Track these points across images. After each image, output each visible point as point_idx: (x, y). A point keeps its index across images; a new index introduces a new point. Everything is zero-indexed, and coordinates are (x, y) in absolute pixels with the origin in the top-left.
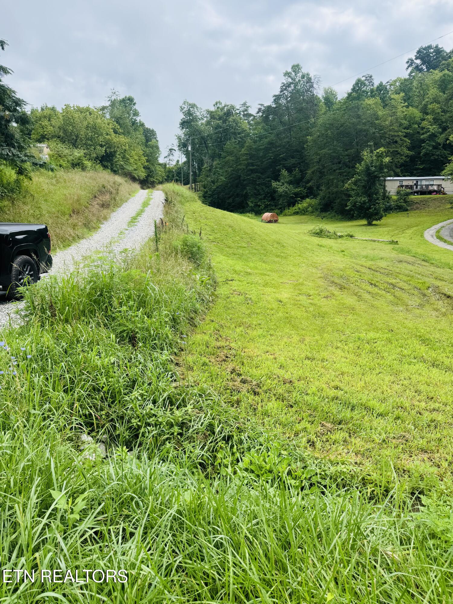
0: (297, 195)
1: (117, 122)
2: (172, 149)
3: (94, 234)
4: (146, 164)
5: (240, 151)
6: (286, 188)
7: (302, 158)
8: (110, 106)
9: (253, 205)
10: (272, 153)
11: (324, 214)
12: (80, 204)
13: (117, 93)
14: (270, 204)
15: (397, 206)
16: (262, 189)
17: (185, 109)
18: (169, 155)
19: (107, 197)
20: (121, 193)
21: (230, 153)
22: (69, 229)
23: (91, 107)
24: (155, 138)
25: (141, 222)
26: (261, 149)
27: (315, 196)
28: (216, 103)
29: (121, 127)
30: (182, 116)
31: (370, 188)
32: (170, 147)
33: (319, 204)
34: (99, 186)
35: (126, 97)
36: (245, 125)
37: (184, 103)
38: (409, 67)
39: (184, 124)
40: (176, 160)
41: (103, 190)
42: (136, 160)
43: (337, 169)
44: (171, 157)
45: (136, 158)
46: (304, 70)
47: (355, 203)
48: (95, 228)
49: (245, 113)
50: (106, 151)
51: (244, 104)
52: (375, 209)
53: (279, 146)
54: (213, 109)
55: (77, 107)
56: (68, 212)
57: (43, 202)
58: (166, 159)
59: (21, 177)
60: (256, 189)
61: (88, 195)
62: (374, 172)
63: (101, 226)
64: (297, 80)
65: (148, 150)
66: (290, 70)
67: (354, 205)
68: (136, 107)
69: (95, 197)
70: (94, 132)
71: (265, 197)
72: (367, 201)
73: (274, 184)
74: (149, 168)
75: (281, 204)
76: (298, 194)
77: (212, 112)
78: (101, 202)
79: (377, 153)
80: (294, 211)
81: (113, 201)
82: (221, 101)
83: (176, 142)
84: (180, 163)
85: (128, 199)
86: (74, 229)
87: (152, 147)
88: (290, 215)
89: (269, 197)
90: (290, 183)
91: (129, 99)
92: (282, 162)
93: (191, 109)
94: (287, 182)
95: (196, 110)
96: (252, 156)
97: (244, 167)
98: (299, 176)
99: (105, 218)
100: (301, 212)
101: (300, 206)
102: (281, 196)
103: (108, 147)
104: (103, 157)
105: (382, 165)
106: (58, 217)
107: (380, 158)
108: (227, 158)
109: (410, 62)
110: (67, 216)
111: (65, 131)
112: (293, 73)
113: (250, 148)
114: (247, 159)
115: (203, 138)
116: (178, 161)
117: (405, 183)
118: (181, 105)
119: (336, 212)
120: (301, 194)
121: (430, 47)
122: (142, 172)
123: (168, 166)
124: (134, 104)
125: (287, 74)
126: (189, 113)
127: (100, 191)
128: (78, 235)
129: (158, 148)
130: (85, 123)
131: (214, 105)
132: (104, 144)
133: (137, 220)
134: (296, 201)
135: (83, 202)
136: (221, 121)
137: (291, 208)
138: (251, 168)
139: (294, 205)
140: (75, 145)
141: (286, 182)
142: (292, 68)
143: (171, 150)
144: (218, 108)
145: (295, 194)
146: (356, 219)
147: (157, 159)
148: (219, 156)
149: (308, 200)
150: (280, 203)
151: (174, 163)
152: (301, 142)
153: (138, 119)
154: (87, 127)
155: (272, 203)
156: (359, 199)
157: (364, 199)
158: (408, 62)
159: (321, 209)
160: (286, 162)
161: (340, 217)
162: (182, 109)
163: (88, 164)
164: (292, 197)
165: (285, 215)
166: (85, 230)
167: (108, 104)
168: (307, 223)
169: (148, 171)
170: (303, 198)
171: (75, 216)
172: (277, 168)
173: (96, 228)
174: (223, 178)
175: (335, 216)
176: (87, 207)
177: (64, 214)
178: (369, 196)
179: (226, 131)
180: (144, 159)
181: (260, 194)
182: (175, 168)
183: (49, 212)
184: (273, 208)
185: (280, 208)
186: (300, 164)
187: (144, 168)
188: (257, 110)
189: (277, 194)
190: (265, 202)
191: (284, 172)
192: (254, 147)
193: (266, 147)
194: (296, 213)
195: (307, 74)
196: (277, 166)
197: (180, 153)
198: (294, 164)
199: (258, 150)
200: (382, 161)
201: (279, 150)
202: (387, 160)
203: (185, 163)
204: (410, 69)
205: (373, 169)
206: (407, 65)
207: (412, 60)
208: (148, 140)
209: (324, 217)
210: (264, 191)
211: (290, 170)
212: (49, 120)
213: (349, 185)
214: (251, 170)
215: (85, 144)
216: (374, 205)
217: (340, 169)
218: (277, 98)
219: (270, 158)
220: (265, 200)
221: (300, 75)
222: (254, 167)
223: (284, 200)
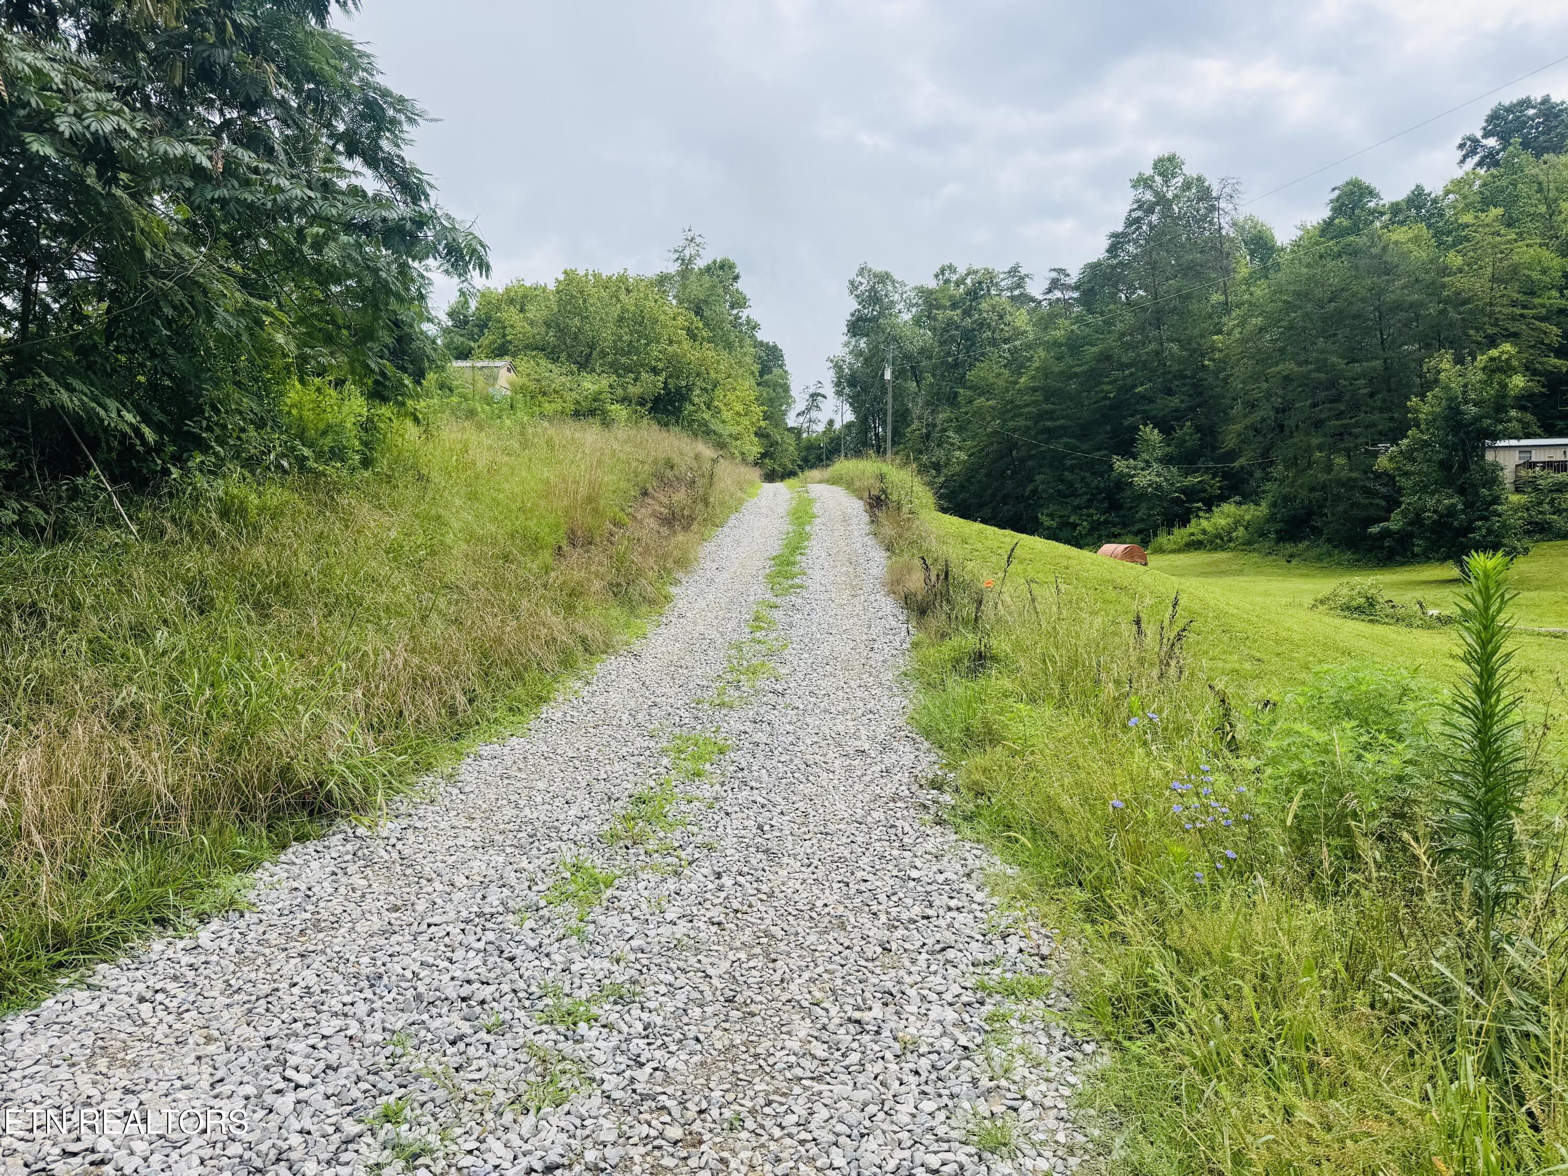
0: (1191, 493)
1: (697, 314)
2: (819, 395)
3: (650, 629)
4: (763, 424)
5: (1016, 383)
6: (1158, 475)
7: (1200, 394)
8: (678, 272)
9: (1054, 524)
10: (1110, 383)
11: (1289, 548)
12: (595, 510)
13: (698, 240)
14: (1106, 522)
15: (1530, 523)
16: (1083, 479)
17: (862, 288)
18: (809, 409)
19: (680, 496)
20: (719, 486)
21: (985, 390)
22: (547, 613)
23: (632, 274)
24: (781, 366)
25: (817, 575)
26: (1076, 375)
27: (1249, 497)
28: (943, 271)
29: (706, 325)
30: (854, 305)
31: (1464, 468)
32: (812, 390)
33: (1271, 518)
34: (655, 462)
35: (715, 262)
36: (1021, 319)
37: (861, 272)
38: (1465, 157)
39: (857, 326)
40: (825, 421)
41: (669, 473)
42: (738, 414)
43: (1329, 418)
44: (814, 414)
45: (739, 408)
46: (1190, 170)
47: (1418, 515)
48: (652, 602)
49: (1016, 293)
50: (665, 383)
51: (1014, 271)
52: (1490, 532)
53: (1128, 366)
54: (932, 284)
55: (594, 276)
56: (551, 540)
57: (458, 502)
58: (801, 419)
59: (385, 410)
60: (1062, 481)
61: (623, 485)
62: (1477, 419)
63: (673, 590)
64: (1170, 195)
65: (766, 392)
66: (1148, 172)
67: (1417, 520)
68: (740, 285)
69: (645, 493)
70: (637, 332)
71: (1090, 501)
72: (1460, 507)
73: (1120, 465)
74: (767, 436)
75: (1142, 520)
76: (1193, 492)
77: (931, 292)
78: (665, 511)
79: (1492, 359)
80: (1186, 539)
81: (700, 506)
82: (955, 264)
83: (828, 377)
84: (837, 426)
85: (741, 502)
86: (570, 609)
87: (775, 385)
88: (1173, 551)
89: (1102, 502)
90: (1167, 460)
91: (722, 267)
92: (1139, 407)
93: (879, 287)
94: (1160, 460)
95: (890, 288)
96: (1049, 394)
97: (1029, 423)
98: (1193, 441)
99: (683, 563)
100: (1211, 542)
101: (1205, 524)
102: (1142, 496)
103: (671, 376)
104: (657, 400)
105: (1504, 397)
106: (506, 558)
107: (1498, 376)
108: (977, 403)
109: (1470, 147)
110: (546, 556)
111: (562, 331)
112: (1158, 179)
113: (1045, 372)
114: (1035, 403)
115: (908, 357)
116: (831, 423)
117: (1536, 457)
118: (853, 276)
119: (1329, 540)
120: (1205, 491)
121: (1526, 103)
122: (752, 443)
123: (805, 435)
124: (736, 278)
125: (1143, 182)
126: (873, 298)
127: (661, 478)
128: (584, 640)
129: (786, 388)
130: (616, 311)
131: (937, 276)
132: (660, 365)
133: (796, 569)
134: (1189, 511)
135: (609, 504)
136: (959, 311)
137: (1176, 531)
138: (1048, 424)
139: (1185, 522)
140: (584, 364)
141: (1156, 460)
142: (1155, 166)
143: (814, 396)
144: (947, 281)
145: (1183, 491)
146: (1403, 564)
147: (784, 413)
148: (952, 399)
149: (1228, 508)
150: (1138, 516)
151: (820, 428)
152: (1195, 350)
153: (744, 314)
154: (621, 319)
155: (1113, 517)
156: (1431, 502)
157: (1450, 500)
158: (1461, 146)
159: (1277, 532)
160: (1152, 406)
161: (1348, 555)
162: (853, 286)
163: (619, 411)
164: (1176, 501)
165: (1160, 551)
166: (616, 612)
167: (673, 268)
168: (1241, 572)
169: (765, 441)
170: (1210, 503)
171: (575, 555)
172: (1126, 423)
173: (658, 602)
174: (963, 456)
175: (1329, 554)
176: (617, 524)
177: (533, 545)
178: (1462, 491)
179: (969, 336)
180: (757, 410)
181: (1074, 494)
182: (826, 440)
183: (472, 538)
184: (1117, 530)
185: (1139, 532)
186: (1192, 409)
187: (756, 434)
188: (1046, 284)
189: (1129, 493)
190: (1091, 516)
191: (1152, 434)
192: (1056, 369)
193: (1092, 370)
194: (1194, 545)
195: (1199, 179)
196: (1125, 417)
197: (839, 403)
198: (1177, 410)
199: (1067, 376)
200: (1504, 386)
201: (1132, 374)
202: (1518, 382)
203: (849, 426)
204: (1471, 162)
205: (1473, 410)
206: (1460, 154)
207: (1475, 141)
208: (765, 370)
209: (1291, 556)
210: (1087, 485)
211: (1165, 428)
212: (522, 310)
213: (1391, 459)
214: (1048, 431)
215: (612, 365)
216: (1486, 519)
217: (1339, 415)
218: (1117, 243)
219: (1106, 398)
220: (1092, 511)
221: (1179, 180)
222: (1058, 423)
223: (1152, 508)
